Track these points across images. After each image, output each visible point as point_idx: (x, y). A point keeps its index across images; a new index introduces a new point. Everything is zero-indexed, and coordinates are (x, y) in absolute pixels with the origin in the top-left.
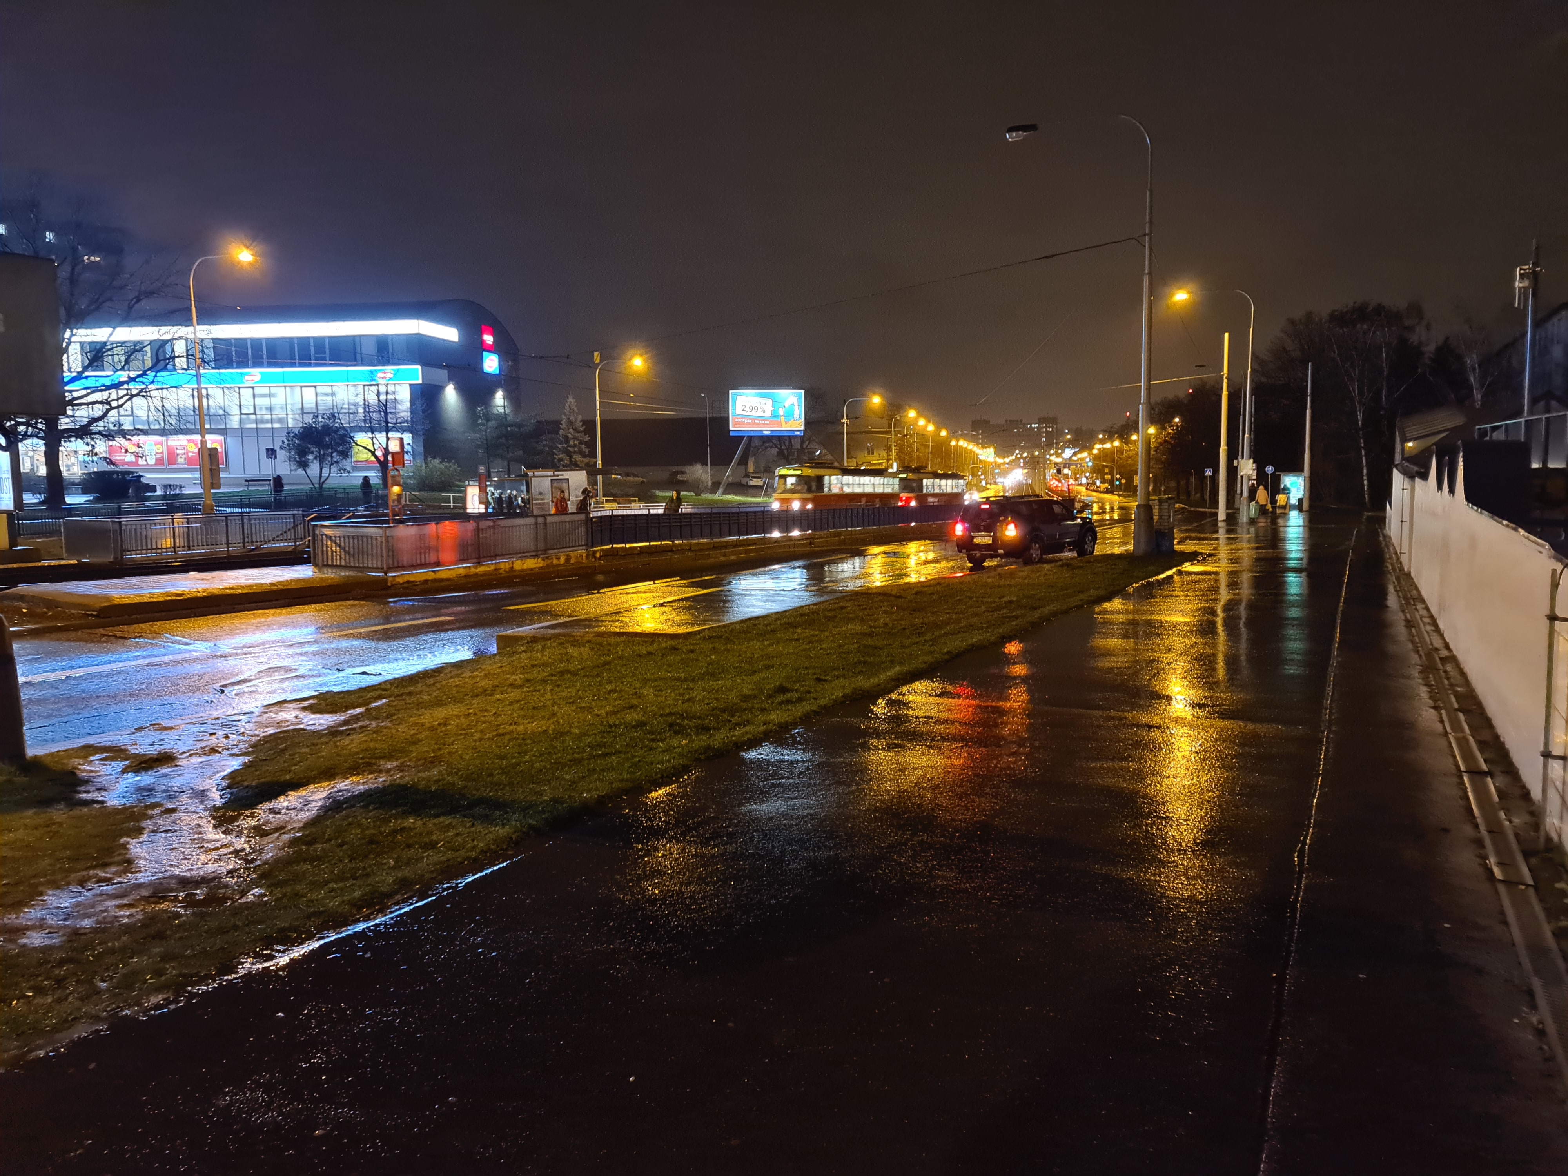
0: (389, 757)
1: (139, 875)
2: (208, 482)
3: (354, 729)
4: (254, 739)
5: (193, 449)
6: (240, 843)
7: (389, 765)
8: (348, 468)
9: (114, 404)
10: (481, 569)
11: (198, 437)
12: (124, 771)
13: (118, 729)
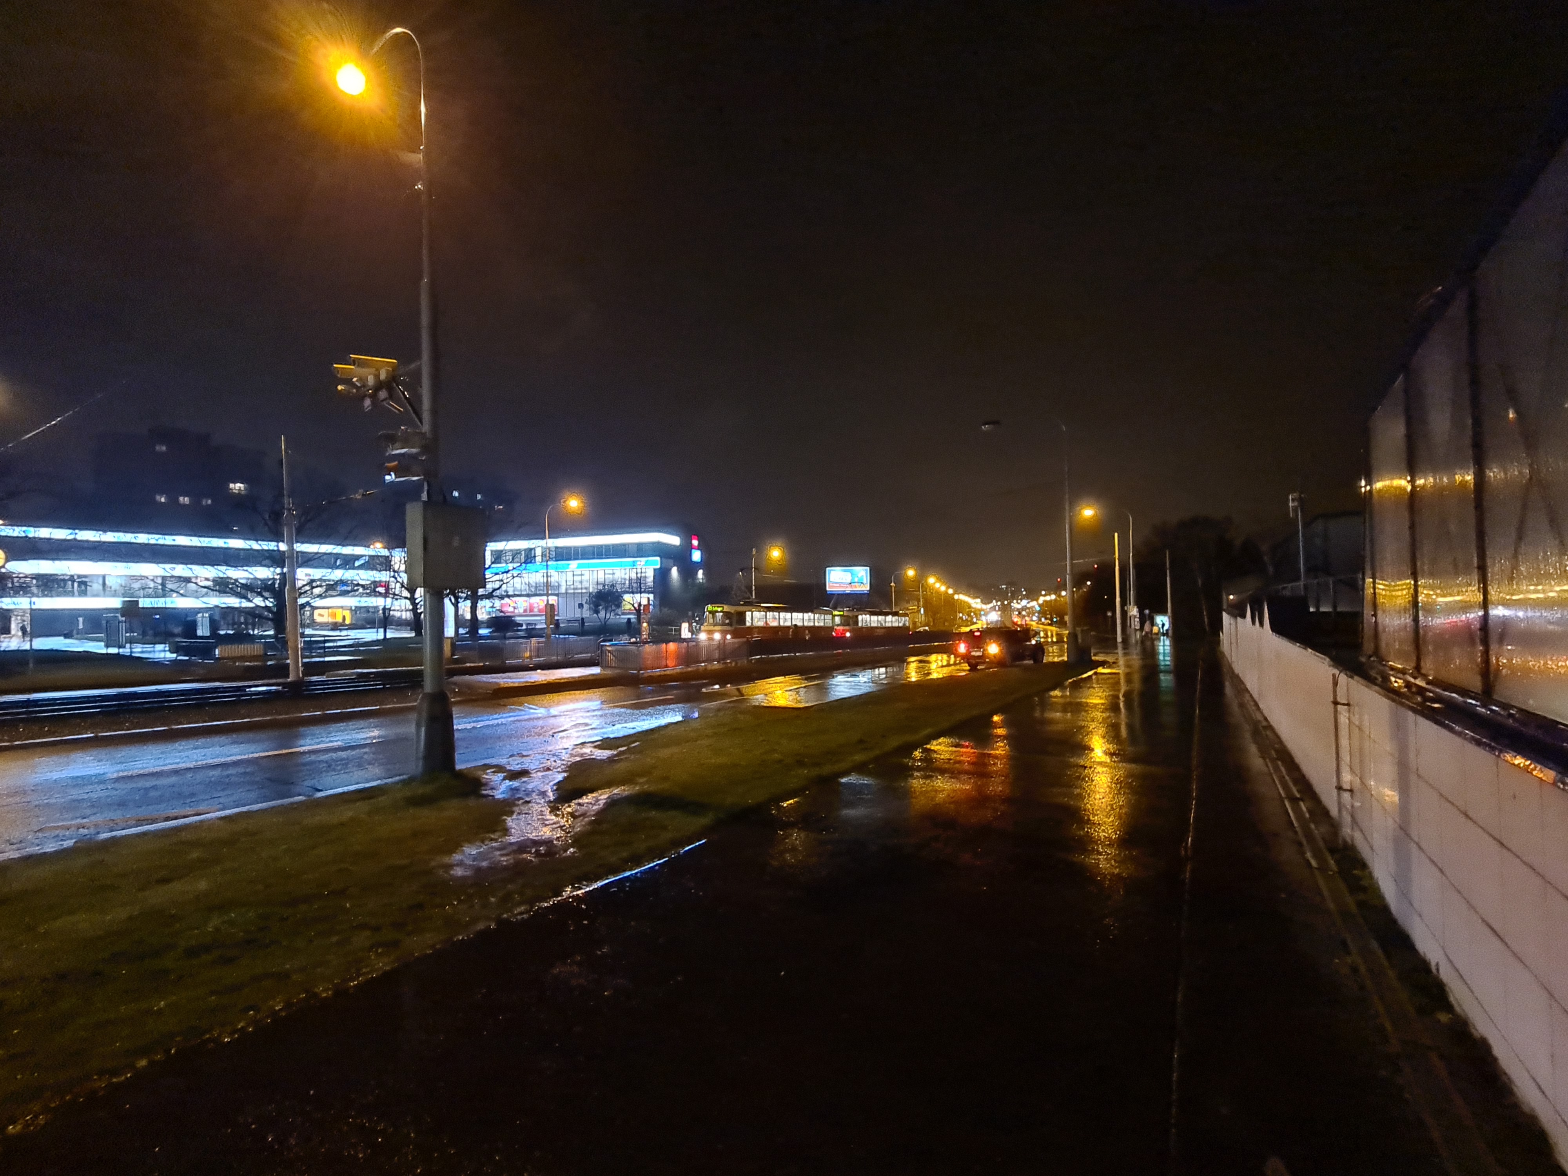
0: (641, 775)
1: (511, 837)
2: (549, 621)
3: (622, 759)
4: (569, 763)
5: (542, 605)
6: (563, 822)
7: (641, 780)
8: (620, 613)
9: (505, 581)
10: (689, 669)
11: (545, 598)
12: (504, 779)
13: (500, 755)
